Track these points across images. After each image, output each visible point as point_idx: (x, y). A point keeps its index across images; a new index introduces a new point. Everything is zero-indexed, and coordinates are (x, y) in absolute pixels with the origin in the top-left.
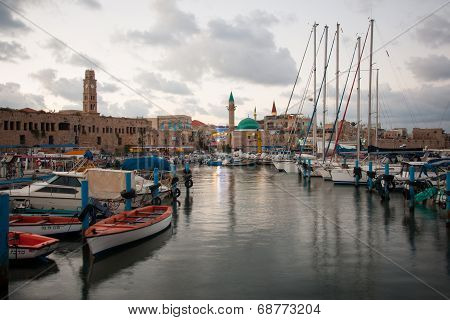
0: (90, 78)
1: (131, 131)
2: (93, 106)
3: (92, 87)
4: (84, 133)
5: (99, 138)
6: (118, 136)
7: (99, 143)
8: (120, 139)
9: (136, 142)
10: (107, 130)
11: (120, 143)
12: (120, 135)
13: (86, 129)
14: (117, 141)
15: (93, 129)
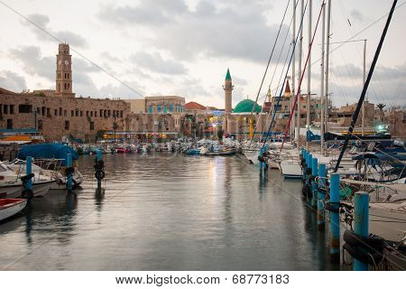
0: (64, 52)
1: (105, 114)
2: (68, 85)
3: (67, 63)
4: (49, 116)
5: (67, 123)
6: (89, 119)
7: (67, 128)
8: (92, 123)
9: (110, 126)
10: (76, 113)
11: (92, 128)
12: (93, 118)
13: (52, 112)
14: (88, 126)
15: (60, 111)
